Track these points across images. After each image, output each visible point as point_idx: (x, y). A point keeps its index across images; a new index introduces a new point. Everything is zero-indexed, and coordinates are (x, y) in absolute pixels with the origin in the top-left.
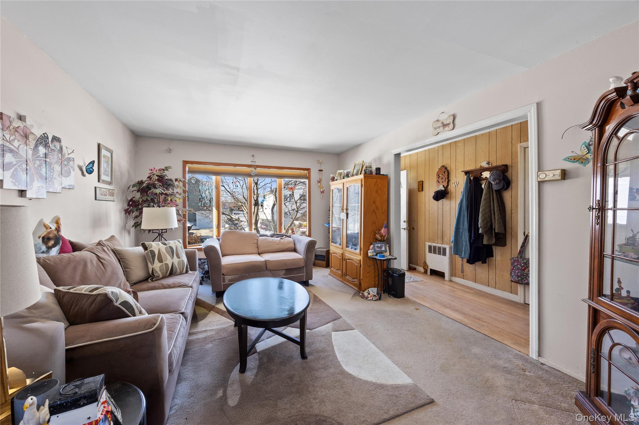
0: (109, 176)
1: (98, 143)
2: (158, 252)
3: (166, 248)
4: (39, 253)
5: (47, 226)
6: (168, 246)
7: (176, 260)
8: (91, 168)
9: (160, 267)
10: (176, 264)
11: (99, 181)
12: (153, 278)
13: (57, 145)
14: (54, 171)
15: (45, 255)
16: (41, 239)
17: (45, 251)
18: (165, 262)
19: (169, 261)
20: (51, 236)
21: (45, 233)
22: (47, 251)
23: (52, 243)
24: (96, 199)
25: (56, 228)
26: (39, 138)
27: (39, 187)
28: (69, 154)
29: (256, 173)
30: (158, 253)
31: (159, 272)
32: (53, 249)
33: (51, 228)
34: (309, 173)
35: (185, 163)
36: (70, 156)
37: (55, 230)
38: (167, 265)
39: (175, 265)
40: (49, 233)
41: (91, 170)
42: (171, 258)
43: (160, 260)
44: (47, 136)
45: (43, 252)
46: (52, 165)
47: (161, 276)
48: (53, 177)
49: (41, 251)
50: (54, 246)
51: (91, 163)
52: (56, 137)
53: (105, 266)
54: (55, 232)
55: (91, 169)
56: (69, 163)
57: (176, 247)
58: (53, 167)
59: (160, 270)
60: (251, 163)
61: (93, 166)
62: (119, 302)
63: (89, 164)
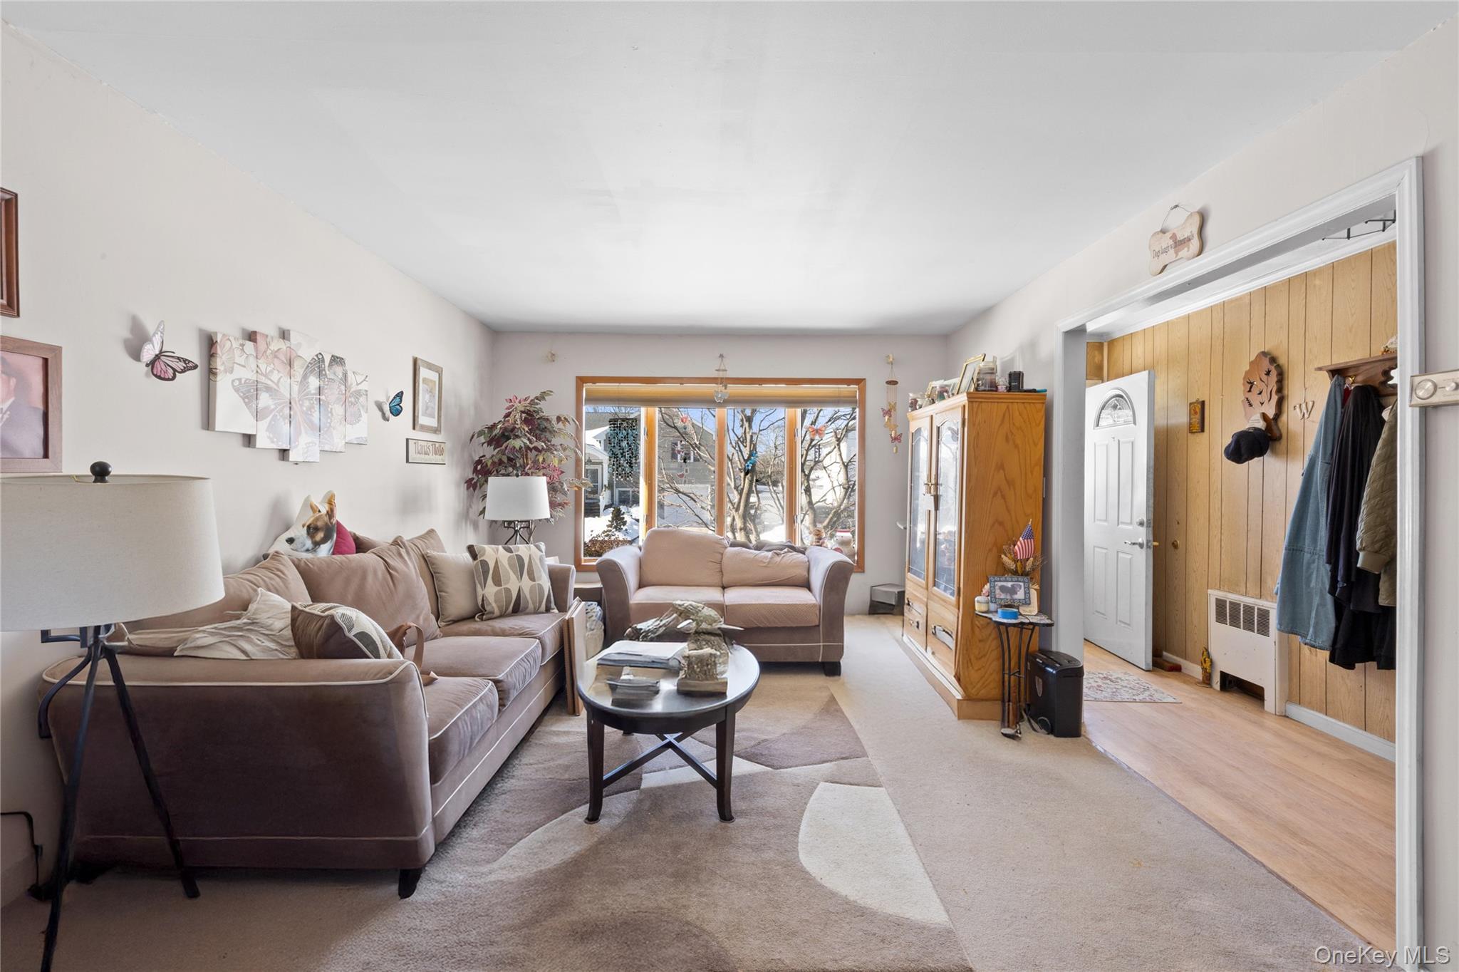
0: (434, 418)
1: (413, 357)
2: (493, 565)
3: (509, 557)
4: (302, 552)
5: (315, 508)
6: (514, 554)
7: (526, 584)
8: (398, 405)
9: (496, 594)
10: (526, 591)
11: (414, 428)
12: (483, 614)
13: (338, 370)
14: (332, 415)
15: (309, 556)
16: (305, 528)
17: (310, 549)
18: (505, 584)
19: (513, 584)
20: (320, 524)
21: (312, 519)
22: (313, 549)
23: (320, 535)
24: (407, 461)
25: (328, 512)
26: (310, 363)
27: (309, 443)
28: (358, 384)
29: (726, 398)
30: (495, 567)
31: (494, 605)
32: (322, 546)
33: (319, 511)
34: (863, 392)
35: (581, 381)
36: (360, 387)
37: (326, 515)
38: (508, 591)
39: (523, 592)
40: (317, 519)
41: (397, 409)
42: (518, 580)
43: (497, 582)
44: (323, 357)
45: (307, 550)
46: (330, 406)
47: (497, 612)
48: (330, 425)
49: (305, 548)
50: (324, 541)
51: (397, 395)
52: (337, 358)
53: (395, 581)
54: (326, 519)
55: (398, 407)
56: (358, 399)
57: (530, 558)
58: (331, 409)
59: (496, 601)
60: (715, 374)
61: (401, 401)
62: (354, 632)
63: (394, 398)
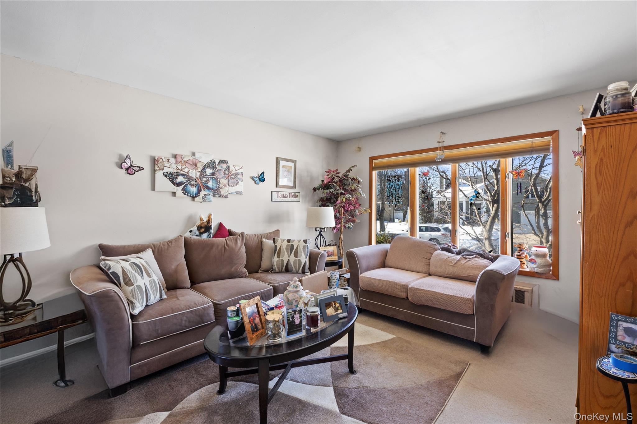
1: (276, 157)
2: (279, 248)
3: (287, 245)
4: (194, 236)
5: (202, 219)
6: (290, 243)
7: (292, 258)
9: (278, 261)
10: (292, 262)
11: (276, 187)
12: (272, 270)
13: (224, 166)
14: (220, 183)
15: (198, 238)
16: (197, 227)
17: (198, 235)
18: (281, 258)
19: (285, 258)
20: (203, 225)
21: (200, 224)
22: (199, 235)
23: (203, 230)
24: (272, 201)
25: (207, 221)
26: (206, 164)
27: (206, 194)
28: (236, 170)
31: (276, 266)
32: (204, 234)
33: (203, 221)
35: (372, 159)
36: (237, 172)
37: (206, 222)
38: (282, 261)
39: (290, 262)
40: (202, 224)
41: (263, 179)
42: (288, 255)
43: (279, 256)
44: (214, 161)
45: (197, 235)
46: (219, 180)
47: (277, 270)
48: (219, 187)
49: (196, 234)
50: (204, 232)
51: (262, 174)
52: (223, 161)
54: (206, 224)
55: (263, 178)
56: (237, 176)
57: (298, 246)
58: (220, 181)
59: (277, 265)
61: (264, 176)
62: (111, 271)
63: (261, 175)
